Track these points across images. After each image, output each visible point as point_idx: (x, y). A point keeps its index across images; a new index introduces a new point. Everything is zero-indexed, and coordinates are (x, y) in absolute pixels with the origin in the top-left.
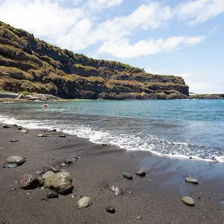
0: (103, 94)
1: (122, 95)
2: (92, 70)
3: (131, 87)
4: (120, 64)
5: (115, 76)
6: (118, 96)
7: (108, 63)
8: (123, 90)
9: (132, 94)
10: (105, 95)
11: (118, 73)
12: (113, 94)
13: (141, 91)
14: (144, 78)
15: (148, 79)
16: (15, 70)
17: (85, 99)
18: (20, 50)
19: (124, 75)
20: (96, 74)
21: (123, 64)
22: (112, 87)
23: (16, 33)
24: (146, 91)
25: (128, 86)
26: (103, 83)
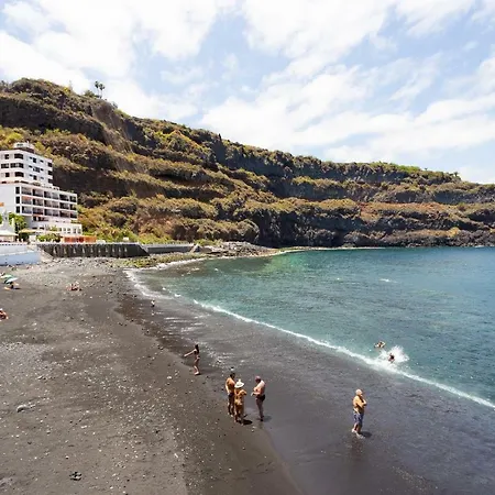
0: (355, 235)
1: (399, 235)
2: (331, 187)
3: (423, 217)
4: (394, 167)
5: (382, 196)
6: (390, 238)
7: (367, 169)
8: (402, 226)
9: (424, 233)
10: (359, 237)
11: (391, 187)
12: (377, 235)
13: (448, 225)
14: (458, 194)
15: (468, 197)
16: (191, 202)
17: (315, 246)
18: (198, 168)
19: (404, 190)
20: (339, 193)
21: (404, 168)
22: (375, 219)
23: (194, 139)
24: (462, 226)
25: (415, 215)
26: (355, 211)
